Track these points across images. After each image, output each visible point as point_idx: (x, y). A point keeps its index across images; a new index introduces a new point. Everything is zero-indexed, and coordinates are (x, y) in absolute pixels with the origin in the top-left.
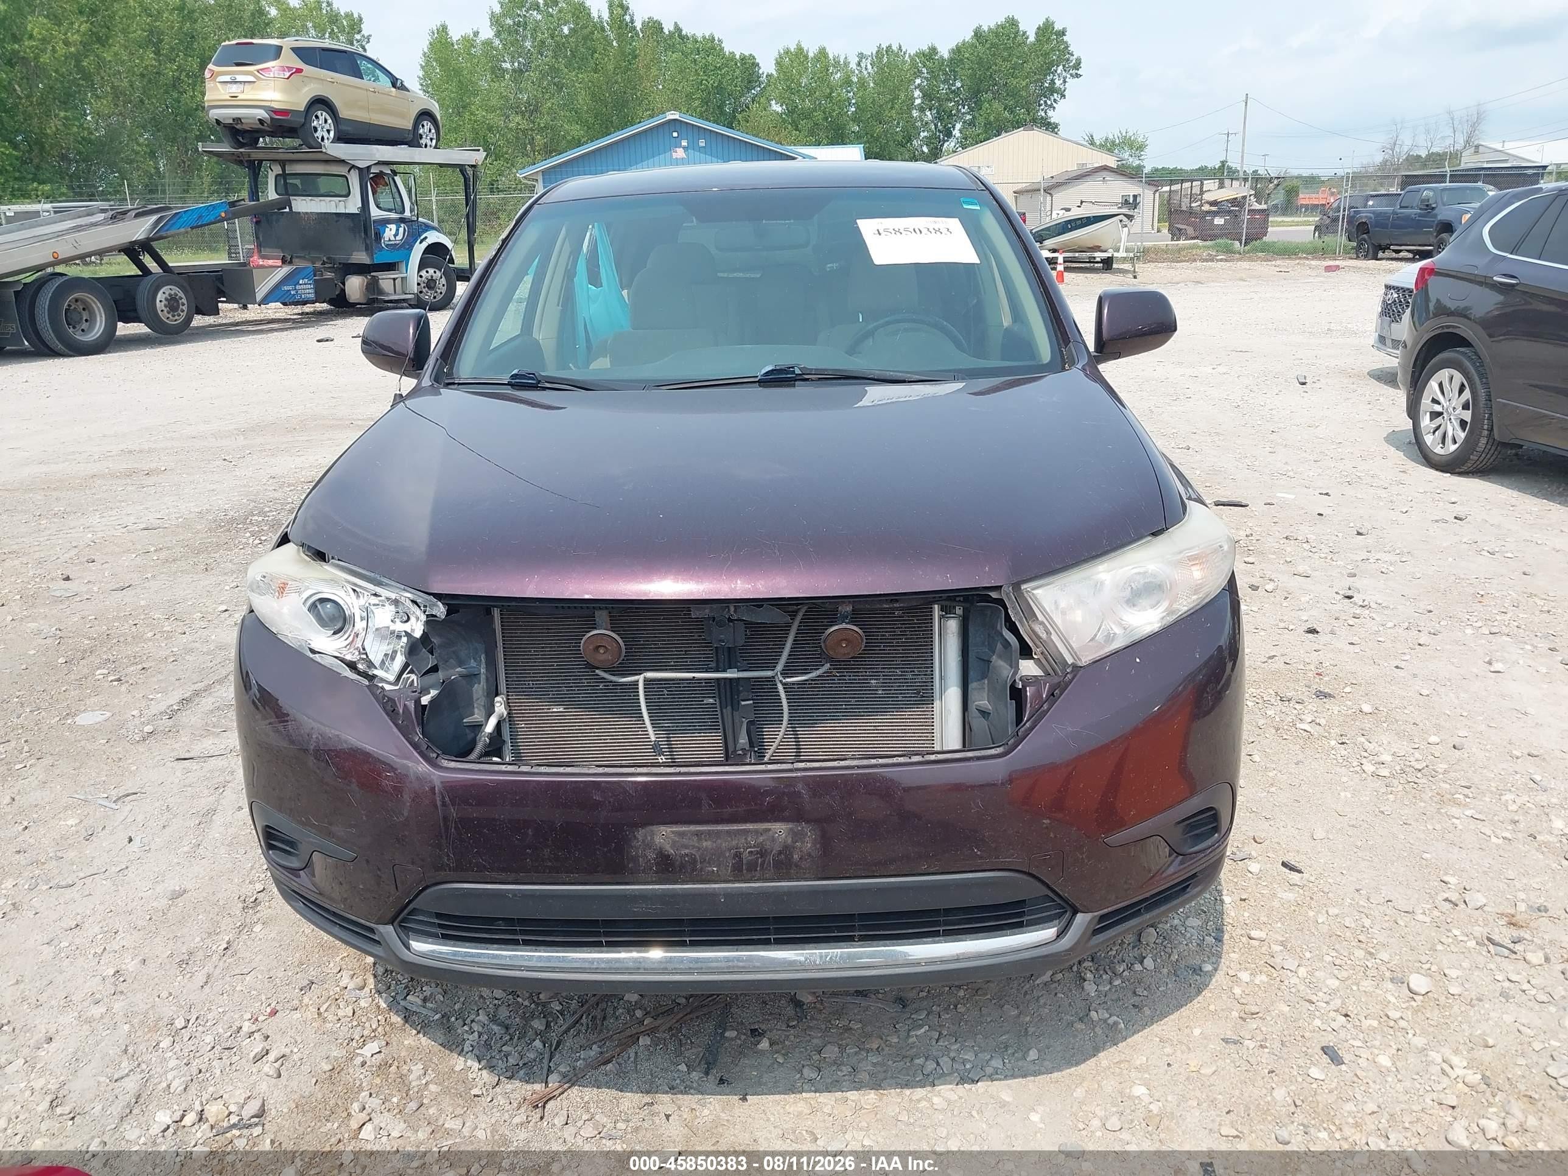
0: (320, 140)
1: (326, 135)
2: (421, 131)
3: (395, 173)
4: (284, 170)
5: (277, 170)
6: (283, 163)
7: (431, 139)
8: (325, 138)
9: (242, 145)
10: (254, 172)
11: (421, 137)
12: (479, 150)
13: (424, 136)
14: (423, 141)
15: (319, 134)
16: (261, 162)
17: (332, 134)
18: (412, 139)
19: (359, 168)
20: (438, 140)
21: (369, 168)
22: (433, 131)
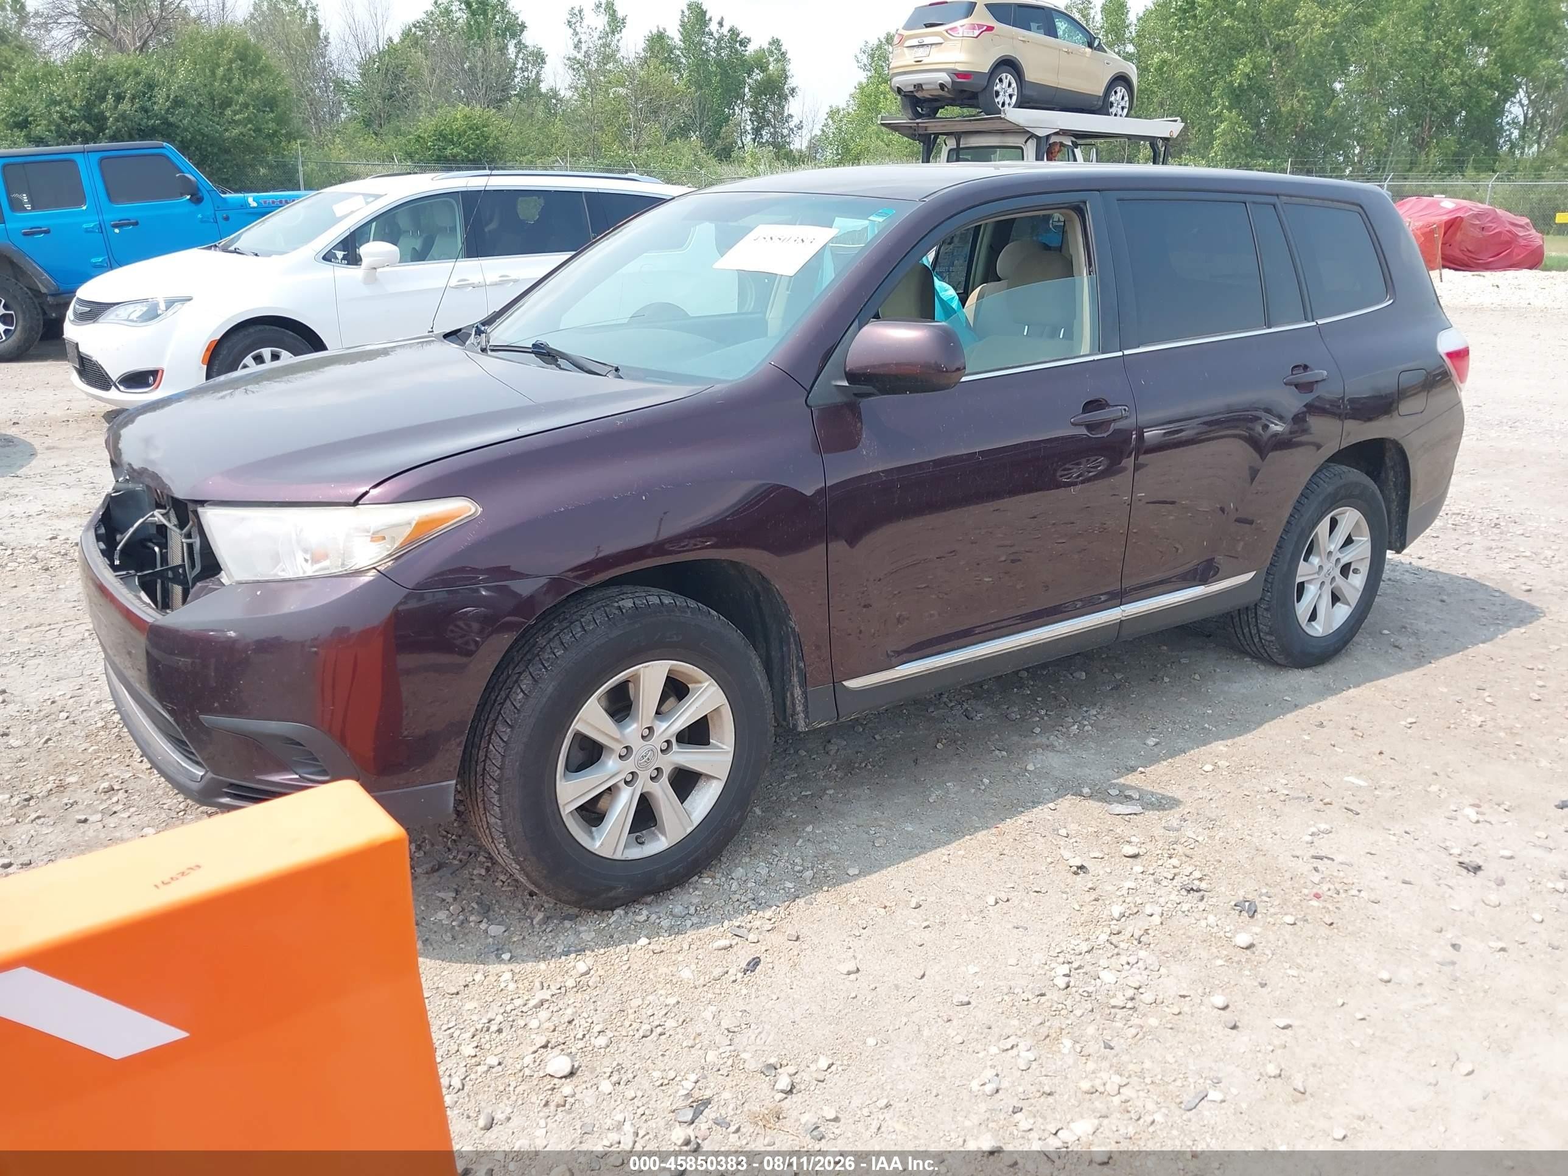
0: (1000, 106)
1: (1007, 100)
2: (1112, 99)
3: (1076, 145)
4: (958, 144)
5: (952, 143)
6: (958, 136)
7: (1123, 108)
8: (1007, 103)
9: (920, 116)
10: (929, 146)
11: (1112, 105)
12: (1176, 121)
13: (1115, 105)
14: (1113, 110)
15: (1000, 99)
16: (937, 135)
17: (1014, 98)
18: (1101, 106)
19: (1038, 138)
20: (1130, 109)
21: (1048, 137)
22: (1126, 98)
